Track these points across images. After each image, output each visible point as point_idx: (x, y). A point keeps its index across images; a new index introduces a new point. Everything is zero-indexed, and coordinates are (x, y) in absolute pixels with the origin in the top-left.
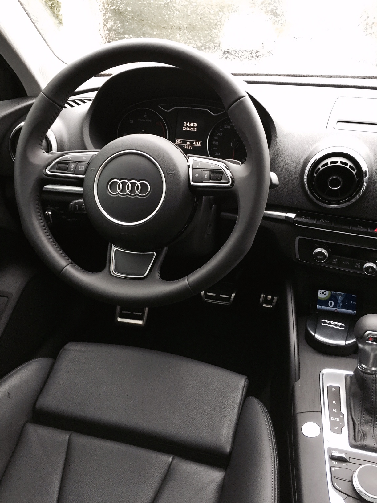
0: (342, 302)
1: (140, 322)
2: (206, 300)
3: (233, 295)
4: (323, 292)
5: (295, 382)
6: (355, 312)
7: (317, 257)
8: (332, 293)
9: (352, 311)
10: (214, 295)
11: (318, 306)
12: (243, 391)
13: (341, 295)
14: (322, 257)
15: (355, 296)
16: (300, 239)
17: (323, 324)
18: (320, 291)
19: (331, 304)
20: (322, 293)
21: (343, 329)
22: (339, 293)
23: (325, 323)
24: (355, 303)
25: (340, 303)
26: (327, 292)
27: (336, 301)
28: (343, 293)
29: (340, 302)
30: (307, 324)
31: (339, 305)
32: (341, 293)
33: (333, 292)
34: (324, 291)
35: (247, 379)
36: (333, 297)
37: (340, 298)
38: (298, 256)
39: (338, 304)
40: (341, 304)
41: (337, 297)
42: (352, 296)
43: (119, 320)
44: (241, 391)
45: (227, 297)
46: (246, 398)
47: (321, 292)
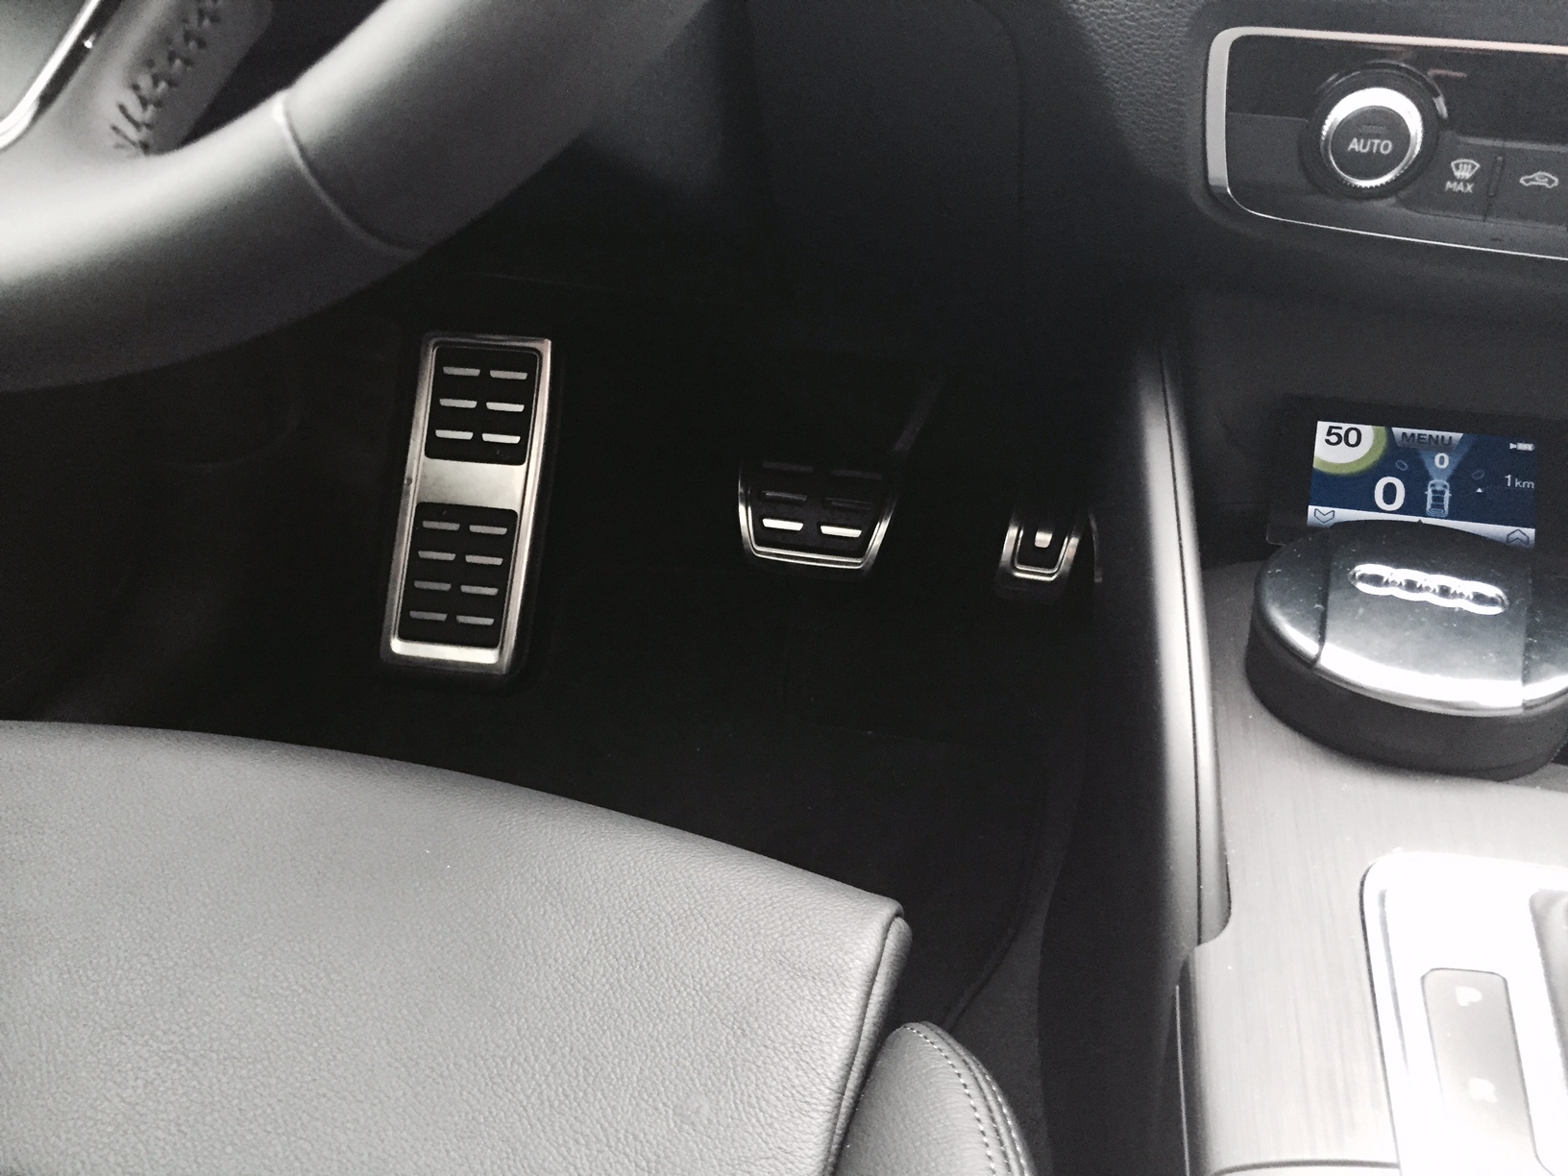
0: (1455, 479)
1: (486, 657)
2: (764, 552)
3: (881, 530)
4: (1342, 433)
5: (1199, 942)
6: (1531, 532)
7: (1355, 145)
8: (1391, 434)
9: (1514, 528)
10: (797, 526)
11: (1311, 509)
12: (869, 994)
13: (1445, 446)
14: (1385, 147)
15: (1529, 447)
16: (1238, 47)
17: (1362, 587)
18: (1322, 427)
19: (1390, 494)
20: (1333, 439)
21: (1497, 610)
22: (1435, 433)
23: (1376, 580)
24: (1531, 484)
25: (1439, 488)
26: (1367, 430)
27: (1417, 481)
28: (1457, 436)
29: (1439, 482)
30: (1268, 594)
31: (1438, 498)
32: (1447, 434)
33: (1397, 431)
34: (1346, 426)
35: (897, 915)
36: (1401, 460)
37: (1442, 458)
38: (1218, 169)
39: (1429, 493)
40: (1447, 495)
41: (1425, 457)
42: (1512, 446)
43: (398, 646)
44: (855, 995)
45: (856, 533)
46: (887, 1035)
47: (1329, 433)
